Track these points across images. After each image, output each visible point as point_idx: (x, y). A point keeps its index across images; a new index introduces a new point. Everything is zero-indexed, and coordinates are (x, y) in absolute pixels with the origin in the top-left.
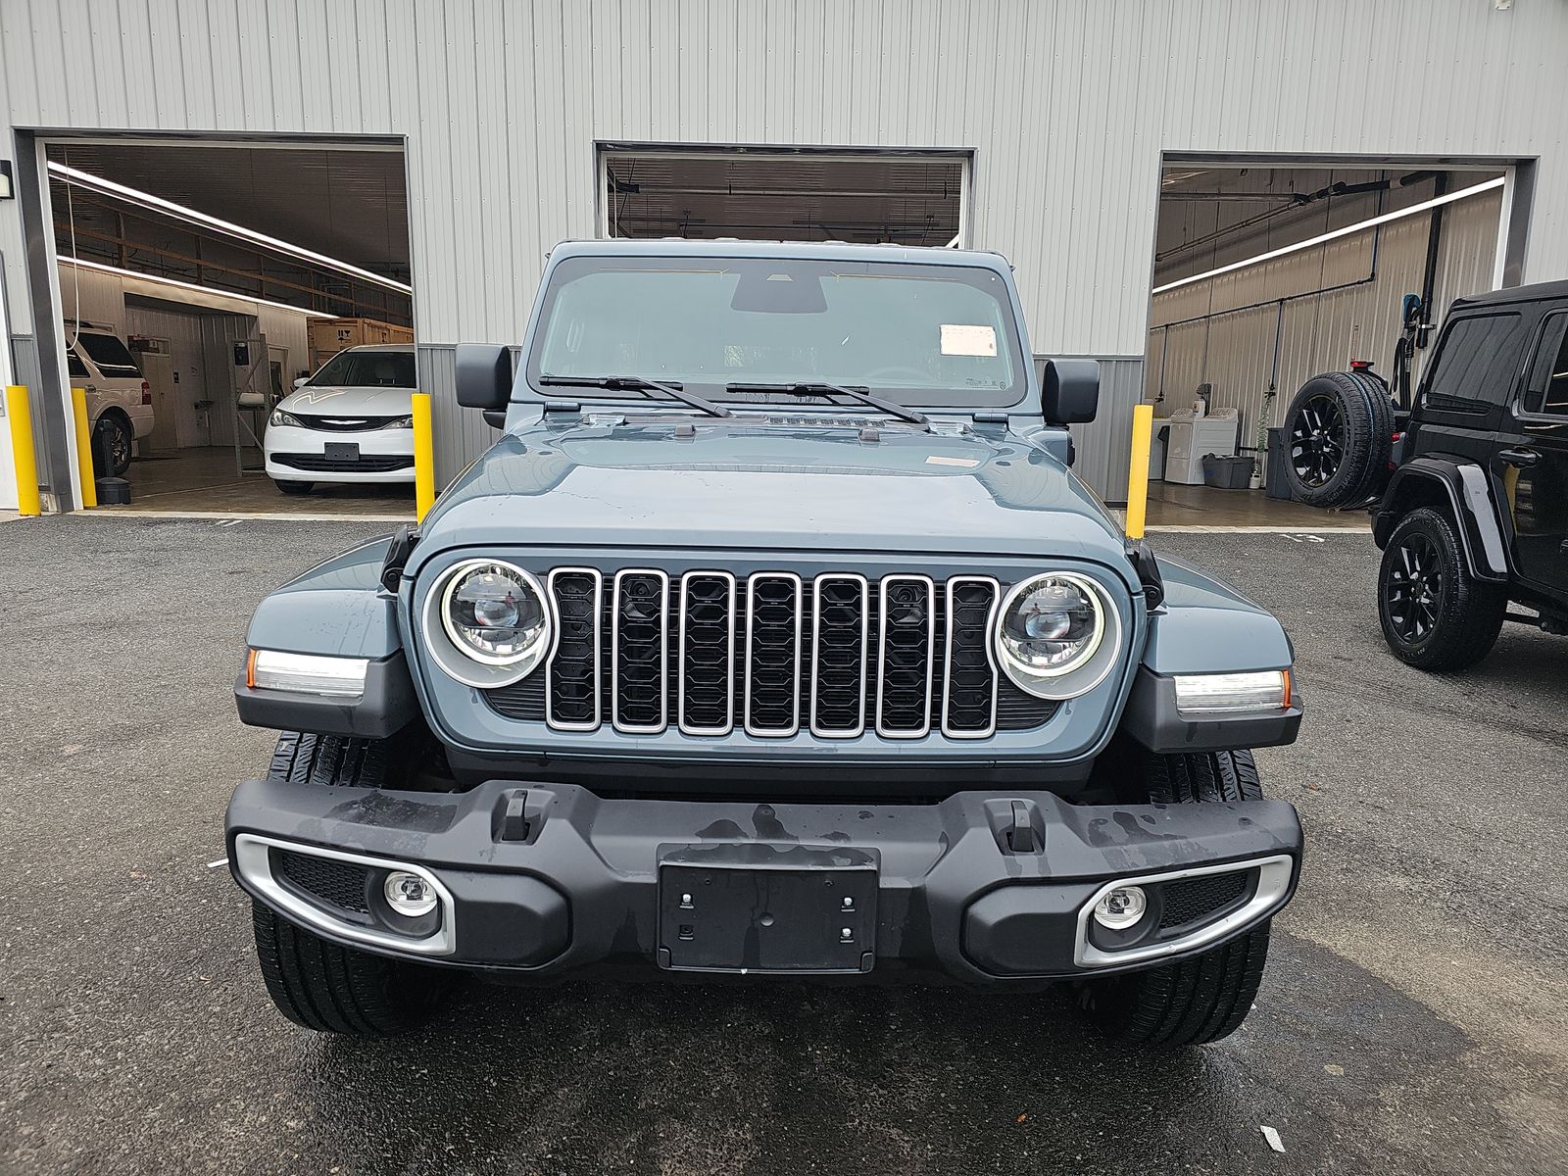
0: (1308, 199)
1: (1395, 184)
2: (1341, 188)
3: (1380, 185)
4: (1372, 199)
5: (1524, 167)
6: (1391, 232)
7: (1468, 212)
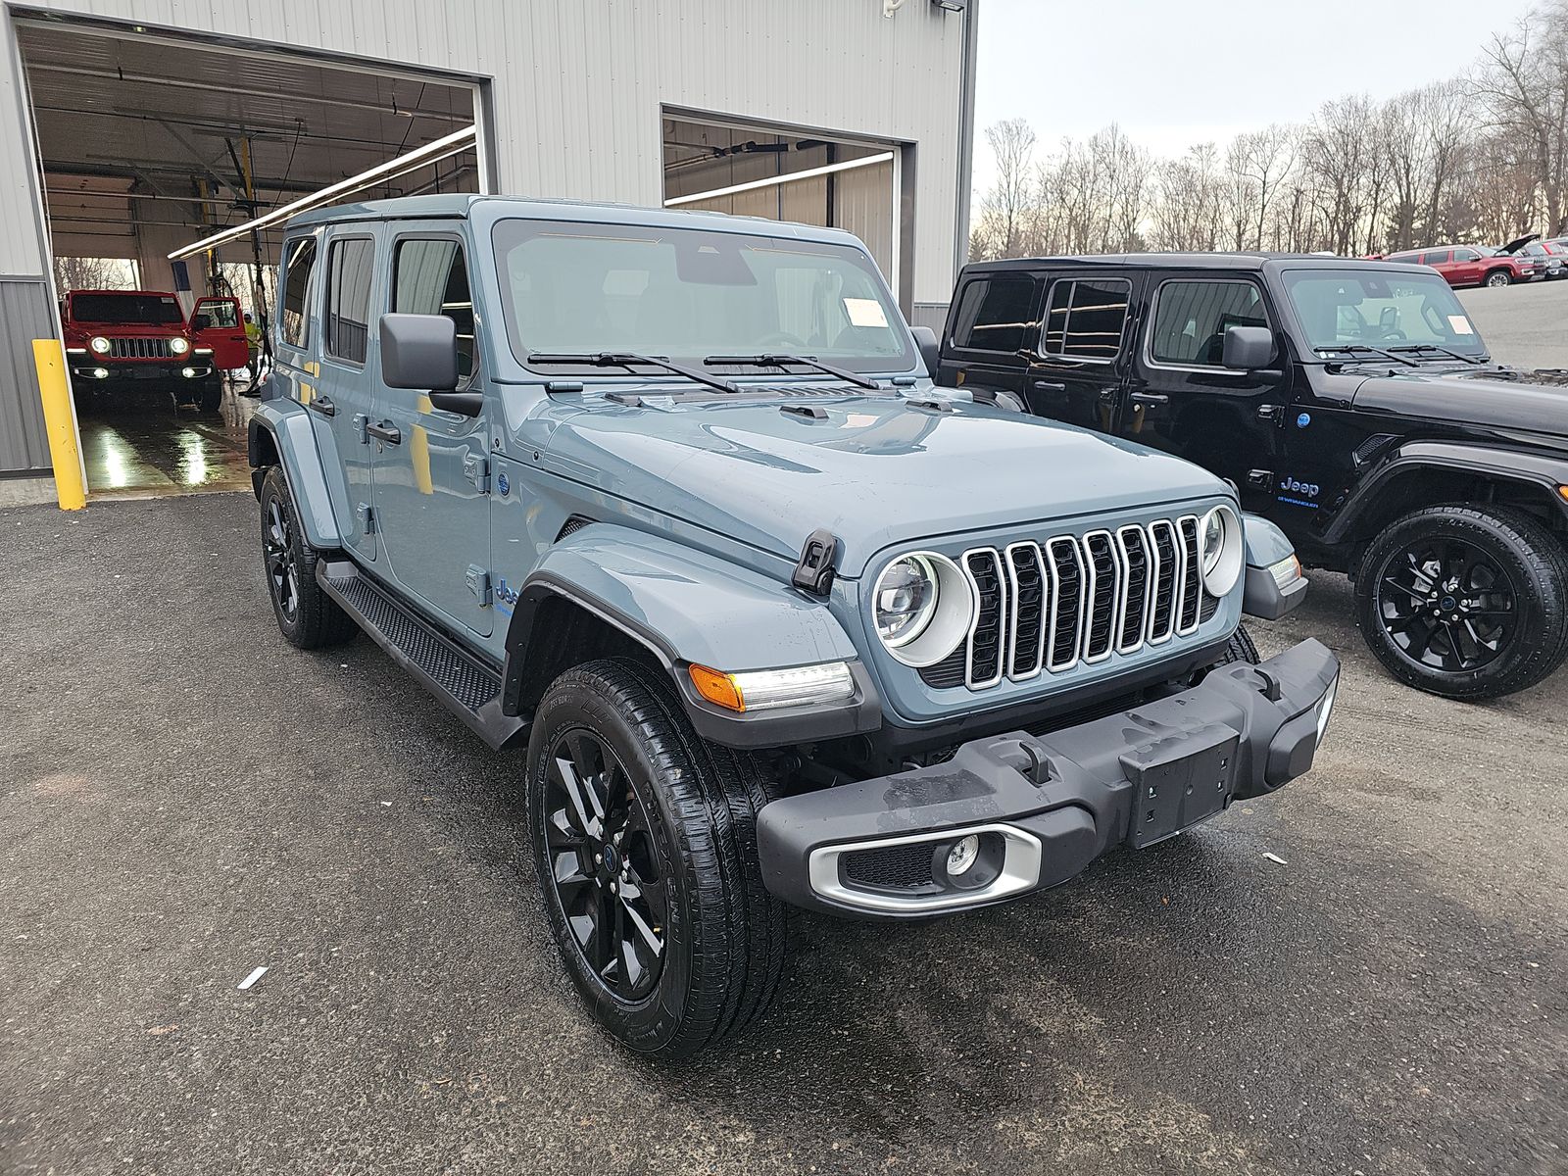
0: (723, 152)
1: (792, 148)
2: (752, 146)
3: (780, 147)
4: (771, 158)
5: (907, 148)
6: (791, 188)
7: (854, 177)
